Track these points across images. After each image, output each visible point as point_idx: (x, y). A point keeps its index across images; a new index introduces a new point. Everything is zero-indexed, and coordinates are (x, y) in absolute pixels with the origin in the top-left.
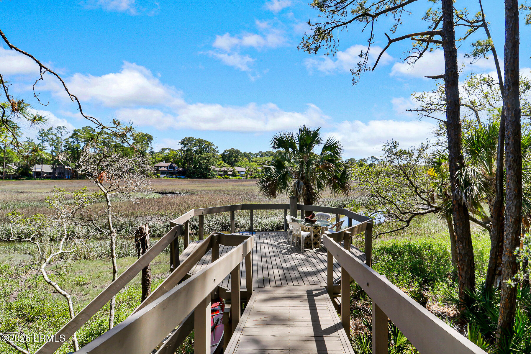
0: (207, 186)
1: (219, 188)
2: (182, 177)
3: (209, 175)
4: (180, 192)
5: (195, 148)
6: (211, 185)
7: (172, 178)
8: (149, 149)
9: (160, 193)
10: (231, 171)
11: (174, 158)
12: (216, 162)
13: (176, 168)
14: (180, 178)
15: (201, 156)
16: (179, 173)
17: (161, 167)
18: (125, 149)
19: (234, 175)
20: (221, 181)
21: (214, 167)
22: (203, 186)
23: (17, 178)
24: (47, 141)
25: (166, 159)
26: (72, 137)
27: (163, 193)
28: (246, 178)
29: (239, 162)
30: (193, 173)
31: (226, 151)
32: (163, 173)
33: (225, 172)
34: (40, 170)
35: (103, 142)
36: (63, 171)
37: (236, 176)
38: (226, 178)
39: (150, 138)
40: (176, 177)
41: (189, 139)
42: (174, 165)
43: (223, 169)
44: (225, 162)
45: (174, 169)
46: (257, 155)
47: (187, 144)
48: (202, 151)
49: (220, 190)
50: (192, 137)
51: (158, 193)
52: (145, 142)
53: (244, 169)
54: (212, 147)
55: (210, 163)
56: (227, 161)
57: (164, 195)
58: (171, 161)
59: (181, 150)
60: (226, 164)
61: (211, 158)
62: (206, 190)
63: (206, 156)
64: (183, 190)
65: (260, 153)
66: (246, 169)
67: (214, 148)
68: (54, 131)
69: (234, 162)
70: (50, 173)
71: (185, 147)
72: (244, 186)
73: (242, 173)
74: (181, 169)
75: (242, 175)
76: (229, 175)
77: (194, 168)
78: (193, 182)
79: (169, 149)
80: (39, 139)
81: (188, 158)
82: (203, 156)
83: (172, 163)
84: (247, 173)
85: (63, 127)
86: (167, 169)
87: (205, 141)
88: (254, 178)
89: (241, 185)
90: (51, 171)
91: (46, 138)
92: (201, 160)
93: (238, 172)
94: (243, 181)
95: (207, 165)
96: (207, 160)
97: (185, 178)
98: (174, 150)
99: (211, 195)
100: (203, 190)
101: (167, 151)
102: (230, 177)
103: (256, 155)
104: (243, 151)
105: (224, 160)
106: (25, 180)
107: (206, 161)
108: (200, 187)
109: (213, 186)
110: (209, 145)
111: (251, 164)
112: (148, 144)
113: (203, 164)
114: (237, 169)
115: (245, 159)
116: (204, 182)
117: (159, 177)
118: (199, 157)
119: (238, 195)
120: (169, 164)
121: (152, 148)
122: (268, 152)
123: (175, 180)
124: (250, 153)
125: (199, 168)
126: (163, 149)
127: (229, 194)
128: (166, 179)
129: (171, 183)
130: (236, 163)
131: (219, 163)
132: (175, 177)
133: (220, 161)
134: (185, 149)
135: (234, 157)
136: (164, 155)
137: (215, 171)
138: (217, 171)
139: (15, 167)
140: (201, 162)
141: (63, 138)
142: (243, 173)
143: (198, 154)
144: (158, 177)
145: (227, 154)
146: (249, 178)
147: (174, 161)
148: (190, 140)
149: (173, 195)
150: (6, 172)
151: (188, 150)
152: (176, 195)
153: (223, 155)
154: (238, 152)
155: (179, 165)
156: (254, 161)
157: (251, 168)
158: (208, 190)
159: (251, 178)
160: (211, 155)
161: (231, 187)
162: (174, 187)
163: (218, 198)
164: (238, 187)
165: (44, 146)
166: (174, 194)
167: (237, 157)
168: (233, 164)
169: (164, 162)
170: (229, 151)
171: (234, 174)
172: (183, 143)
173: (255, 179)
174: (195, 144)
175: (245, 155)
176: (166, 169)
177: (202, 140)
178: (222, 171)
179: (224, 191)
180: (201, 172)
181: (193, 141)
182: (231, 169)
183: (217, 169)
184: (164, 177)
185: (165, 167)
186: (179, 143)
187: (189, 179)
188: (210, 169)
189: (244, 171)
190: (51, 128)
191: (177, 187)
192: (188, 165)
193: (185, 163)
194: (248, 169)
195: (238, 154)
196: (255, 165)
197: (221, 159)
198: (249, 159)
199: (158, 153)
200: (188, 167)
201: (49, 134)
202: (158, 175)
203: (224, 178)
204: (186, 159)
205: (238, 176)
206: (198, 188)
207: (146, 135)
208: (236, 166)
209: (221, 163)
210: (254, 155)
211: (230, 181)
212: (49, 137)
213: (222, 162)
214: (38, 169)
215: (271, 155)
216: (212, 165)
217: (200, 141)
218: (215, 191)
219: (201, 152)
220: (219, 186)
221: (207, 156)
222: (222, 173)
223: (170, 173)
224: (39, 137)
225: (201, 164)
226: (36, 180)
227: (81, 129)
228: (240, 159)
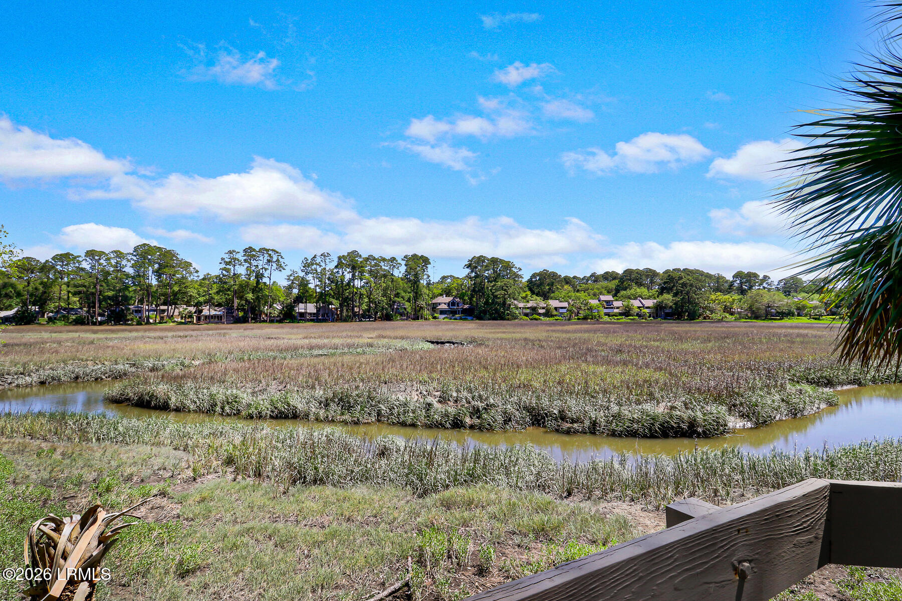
0: (504, 332)
1: (524, 336)
2: (469, 318)
3: (508, 315)
4: (462, 341)
5: (487, 272)
6: (511, 330)
7: (456, 319)
8: (425, 277)
9: (432, 342)
10: (543, 308)
11: (457, 290)
12: (519, 293)
13: (460, 304)
14: (465, 319)
15: (495, 285)
16: (464, 311)
17: (439, 304)
18: (395, 279)
19: (548, 314)
20: (526, 325)
21: (516, 302)
22: (498, 333)
23: (280, 321)
24: (311, 273)
25: (448, 294)
26: (336, 267)
27: (437, 343)
28: (569, 319)
29: (557, 293)
30: (485, 312)
31: (534, 276)
32: (442, 312)
33: (534, 309)
34: (303, 311)
35: (370, 272)
36: (327, 312)
37: (552, 316)
38: (536, 319)
39: (426, 261)
40: (461, 319)
41: (479, 258)
42: (458, 300)
43: (529, 305)
44: (533, 293)
45: (458, 306)
46: (588, 280)
47: (476, 267)
48: (497, 277)
49: (525, 339)
50: (482, 256)
51: (430, 342)
52: (419, 267)
53: (565, 304)
54: (513, 269)
55: (509, 295)
56: (536, 291)
57: (439, 346)
58: (454, 294)
59: (468, 277)
60: (535, 296)
61: (511, 287)
62: (501, 339)
63: (502, 284)
64: (467, 337)
65: (593, 275)
66: (569, 304)
67: (516, 271)
68: (318, 260)
69: (548, 292)
70: (314, 314)
71: (472, 272)
72: (567, 332)
73: (561, 311)
74: (466, 306)
75: (562, 313)
76: (540, 314)
77: (487, 303)
78: (483, 326)
79: (451, 276)
80: (302, 271)
81: (478, 290)
82: (499, 283)
83: (455, 297)
84: (571, 311)
85: (328, 253)
86: (449, 306)
87: (501, 261)
88: (583, 319)
89: (563, 331)
90: (315, 311)
91: (310, 269)
92: (497, 290)
93: (556, 309)
94: (564, 325)
95: (505, 299)
96: (505, 290)
97: (472, 320)
98: (458, 278)
99: (511, 348)
100: (498, 339)
101: (449, 280)
102: (541, 318)
103: (586, 280)
104: (563, 274)
105: (531, 290)
106: (289, 323)
107: (503, 292)
108: (494, 333)
109: (514, 333)
110: (508, 266)
111: (578, 294)
112: (424, 270)
113: (499, 298)
114: (553, 303)
115: (566, 287)
116: (499, 325)
117: (438, 318)
118: (493, 286)
119: (559, 348)
120: (450, 299)
121: (429, 276)
122: (607, 273)
123: (458, 322)
124: (575, 277)
125: (493, 303)
126: (444, 278)
127: (542, 347)
128: (446, 322)
129: (452, 326)
130: (552, 295)
131: (524, 295)
132: (458, 318)
133: (525, 292)
134: (473, 275)
135: (548, 285)
136: (445, 286)
137: (517, 308)
138: (520, 308)
139: (279, 307)
140: (496, 294)
141: (327, 269)
142: (564, 311)
143: (491, 282)
144: (435, 318)
145: (536, 280)
146: (575, 319)
147: (458, 294)
148: (480, 260)
149: (452, 346)
150: (270, 313)
151: (476, 277)
152: (456, 345)
153: (530, 281)
154: (554, 275)
155: (465, 300)
156: (582, 291)
157: (578, 301)
158: (506, 339)
159: (578, 319)
160: (511, 281)
161: (545, 334)
162: (454, 333)
163: (522, 354)
164: (557, 335)
165: (307, 279)
166: (454, 343)
167: (552, 284)
168: (546, 297)
169: (444, 296)
170: (540, 274)
171: (549, 312)
172: (469, 266)
173: (585, 321)
174: (486, 266)
175: (567, 281)
176: (445, 307)
177: (497, 258)
178: (528, 308)
179: (533, 341)
180: (496, 310)
181: (484, 261)
182: (543, 304)
183: (521, 305)
184: (444, 319)
185: (445, 304)
186: (465, 265)
187: (477, 321)
188: (510, 305)
189: (565, 308)
190: (315, 257)
191: (458, 333)
192: (477, 299)
193: (472, 296)
194: (572, 303)
195: (555, 279)
196: (585, 296)
197: (527, 289)
198: (574, 287)
199: (438, 283)
200: (477, 304)
201: (313, 264)
202: (436, 315)
203: (532, 319)
204: (474, 290)
205: (556, 315)
206: (490, 336)
207: (422, 256)
208: (551, 298)
209: (527, 295)
210: (583, 279)
211: (542, 324)
212: (313, 267)
213: (529, 293)
214: (302, 309)
215: (614, 278)
216: (513, 298)
217: (494, 261)
218: (516, 340)
219: (496, 279)
220: (525, 332)
221: (505, 284)
222: (528, 311)
223: (452, 312)
224: (302, 268)
225: (496, 297)
226: (298, 323)
227: (346, 254)
228: (558, 288)
